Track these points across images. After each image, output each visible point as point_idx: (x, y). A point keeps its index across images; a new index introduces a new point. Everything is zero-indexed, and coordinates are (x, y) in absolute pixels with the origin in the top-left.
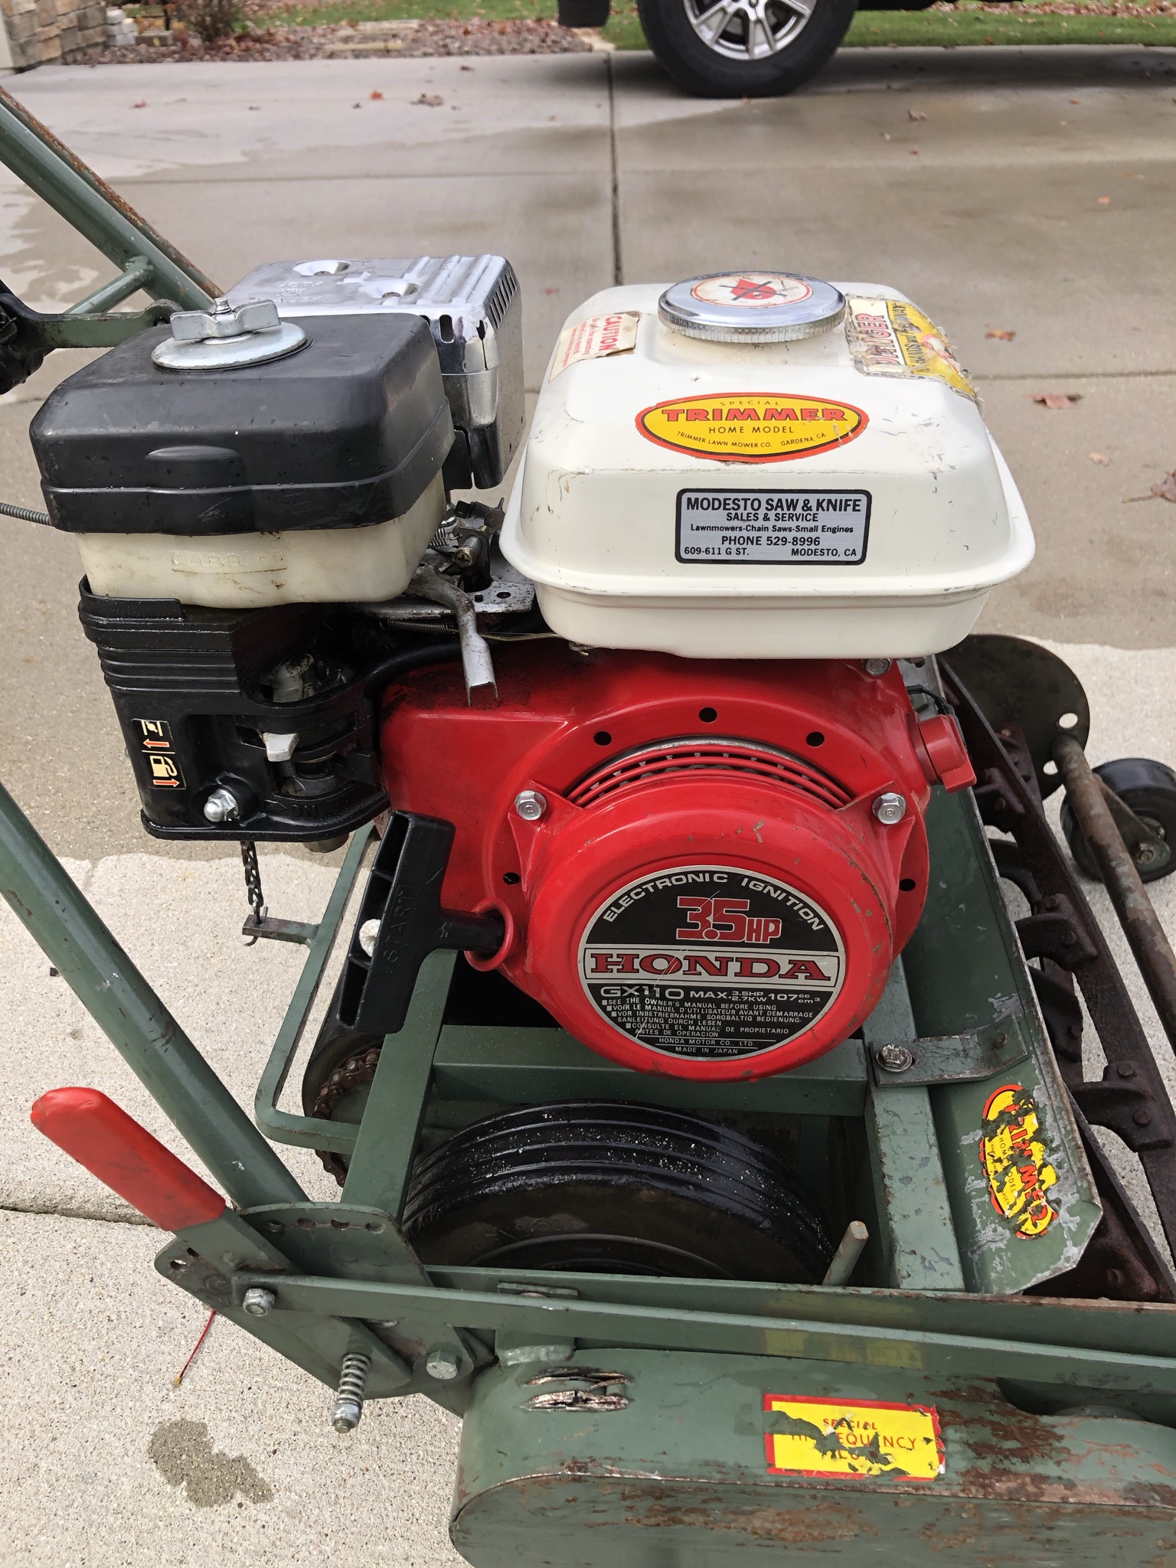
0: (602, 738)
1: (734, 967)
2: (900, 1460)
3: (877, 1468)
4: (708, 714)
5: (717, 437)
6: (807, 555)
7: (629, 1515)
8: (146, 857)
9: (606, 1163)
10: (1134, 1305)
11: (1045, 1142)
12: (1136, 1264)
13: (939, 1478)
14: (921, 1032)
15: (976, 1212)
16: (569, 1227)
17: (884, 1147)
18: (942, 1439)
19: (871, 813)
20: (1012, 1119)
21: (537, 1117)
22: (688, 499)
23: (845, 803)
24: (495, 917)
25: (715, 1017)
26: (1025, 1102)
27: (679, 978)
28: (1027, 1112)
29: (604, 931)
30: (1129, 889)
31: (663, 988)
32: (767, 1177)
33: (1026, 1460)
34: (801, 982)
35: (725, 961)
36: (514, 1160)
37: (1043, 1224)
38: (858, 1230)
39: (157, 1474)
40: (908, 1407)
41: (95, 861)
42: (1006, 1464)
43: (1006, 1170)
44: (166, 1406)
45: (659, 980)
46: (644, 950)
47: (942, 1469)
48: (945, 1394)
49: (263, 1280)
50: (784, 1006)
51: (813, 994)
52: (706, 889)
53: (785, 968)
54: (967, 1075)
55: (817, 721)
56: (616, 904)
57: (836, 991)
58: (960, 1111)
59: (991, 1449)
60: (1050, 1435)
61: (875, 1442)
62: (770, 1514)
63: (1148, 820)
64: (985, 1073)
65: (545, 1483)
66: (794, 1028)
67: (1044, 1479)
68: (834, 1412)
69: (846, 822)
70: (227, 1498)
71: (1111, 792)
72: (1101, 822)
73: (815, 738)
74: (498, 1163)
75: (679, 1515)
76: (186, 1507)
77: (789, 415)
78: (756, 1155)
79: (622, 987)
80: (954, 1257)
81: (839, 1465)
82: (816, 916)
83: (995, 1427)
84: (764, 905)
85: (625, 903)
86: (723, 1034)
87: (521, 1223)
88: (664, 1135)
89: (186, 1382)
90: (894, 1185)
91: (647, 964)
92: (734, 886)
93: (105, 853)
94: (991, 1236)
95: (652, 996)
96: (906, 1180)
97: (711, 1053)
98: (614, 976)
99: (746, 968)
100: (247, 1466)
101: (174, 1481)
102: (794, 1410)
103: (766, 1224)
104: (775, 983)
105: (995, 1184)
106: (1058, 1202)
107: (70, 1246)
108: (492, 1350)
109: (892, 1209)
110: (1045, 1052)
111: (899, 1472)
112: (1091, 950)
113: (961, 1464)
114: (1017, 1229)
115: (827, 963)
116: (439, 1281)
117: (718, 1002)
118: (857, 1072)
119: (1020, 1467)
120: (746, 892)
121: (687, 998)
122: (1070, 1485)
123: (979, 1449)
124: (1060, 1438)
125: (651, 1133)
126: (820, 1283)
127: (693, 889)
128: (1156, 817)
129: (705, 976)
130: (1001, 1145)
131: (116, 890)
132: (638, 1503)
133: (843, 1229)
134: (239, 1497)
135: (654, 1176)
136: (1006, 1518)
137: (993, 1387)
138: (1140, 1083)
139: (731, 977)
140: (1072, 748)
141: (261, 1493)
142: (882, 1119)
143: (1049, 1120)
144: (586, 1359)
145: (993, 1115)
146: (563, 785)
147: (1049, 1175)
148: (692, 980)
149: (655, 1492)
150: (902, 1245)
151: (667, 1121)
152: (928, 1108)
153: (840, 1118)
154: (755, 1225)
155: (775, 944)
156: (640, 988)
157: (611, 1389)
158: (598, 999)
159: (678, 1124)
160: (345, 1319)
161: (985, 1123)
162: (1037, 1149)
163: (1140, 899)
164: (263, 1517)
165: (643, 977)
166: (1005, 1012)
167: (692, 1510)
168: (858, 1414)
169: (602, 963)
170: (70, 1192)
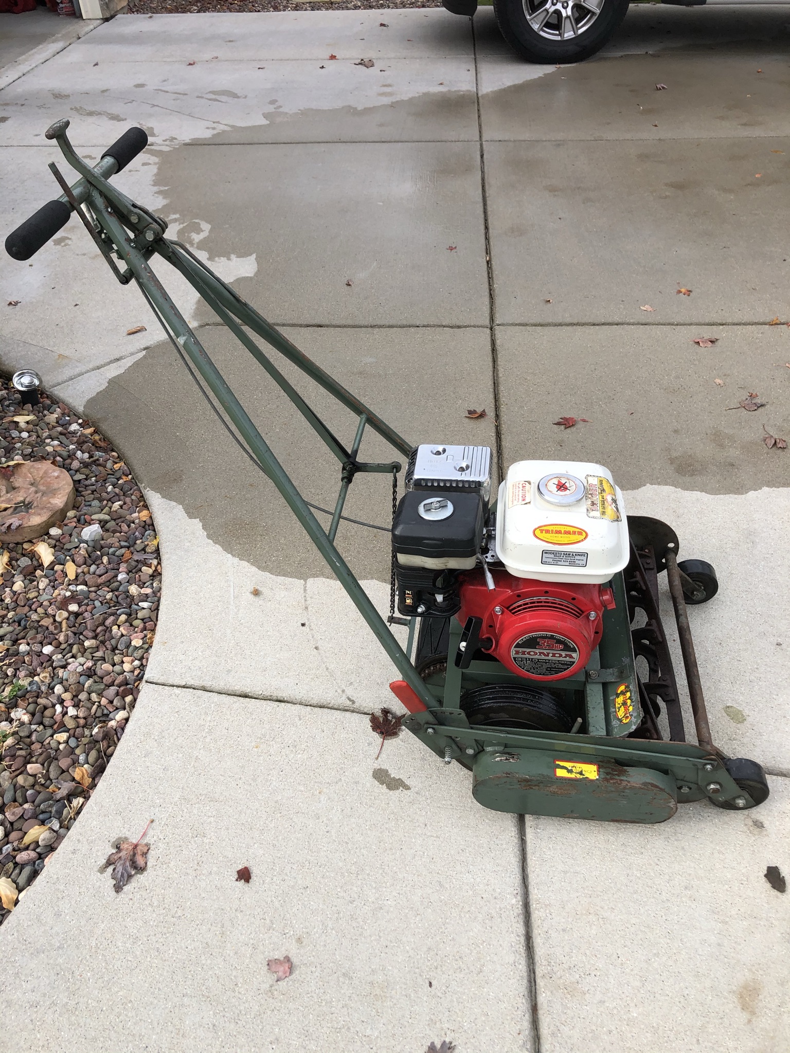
0: (519, 596)
1: (551, 655)
2: (587, 775)
3: (581, 777)
4: (546, 592)
5: (552, 538)
6: (572, 564)
7: (519, 786)
8: (324, 579)
9: (514, 701)
10: (648, 740)
11: (631, 700)
12: (653, 731)
13: (597, 779)
14: (602, 668)
15: (612, 717)
16: (504, 716)
17: (589, 699)
18: (598, 771)
19: (588, 617)
20: (623, 693)
21: (495, 688)
22: (545, 552)
23: (581, 615)
24: (489, 639)
25: (545, 666)
26: (628, 689)
27: (537, 657)
28: (628, 691)
29: (518, 646)
30: (681, 615)
31: (532, 659)
32: (556, 706)
33: (619, 776)
34: (568, 659)
35: (548, 654)
36: (489, 699)
37: (628, 720)
38: (580, 720)
39: (377, 782)
40: (591, 764)
41: (305, 580)
42: (614, 777)
43: (621, 707)
44: (375, 764)
45: (531, 657)
46: (528, 650)
47: (598, 777)
48: (600, 761)
49: (432, 726)
50: (562, 664)
51: (571, 662)
52: (546, 637)
53: (564, 655)
54: (613, 680)
55: (574, 595)
56: (522, 640)
57: (576, 661)
58: (610, 689)
59: (610, 773)
60: (625, 771)
61: (582, 771)
62: (555, 787)
63: (698, 583)
64: (619, 680)
65: (499, 778)
66: (565, 669)
67: (622, 780)
68: (572, 764)
69: (580, 621)
70: (398, 789)
71: (683, 574)
72: (676, 588)
73: (574, 599)
74: (483, 700)
75: (531, 787)
76: (387, 791)
77: (569, 533)
78: (554, 700)
79: (522, 658)
80: (605, 728)
81: (573, 776)
82: (572, 644)
83: (612, 769)
84: (559, 642)
85: (524, 640)
86: (547, 670)
87: (491, 715)
88: (529, 694)
89: (379, 758)
90: (590, 709)
91: (529, 653)
92: (552, 637)
93: (308, 577)
94: (615, 723)
95: (529, 660)
96: (594, 708)
97: (544, 674)
98: (520, 655)
99: (554, 655)
100: (402, 781)
101: (382, 783)
102: (562, 764)
103: (556, 718)
104: (561, 659)
105: (617, 710)
106: (632, 715)
107: (334, 718)
108: (483, 748)
109: (589, 715)
110: (634, 676)
111: (587, 778)
112: (661, 640)
113: (603, 777)
114: (621, 721)
115: (574, 655)
116: (472, 728)
117: (546, 663)
118: (583, 679)
119: (617, 777)
120: (555, 639)
121: (538, 661)
122: (629, 782)
123: (607, 774)
124: (628, 772)
125: (525, 693)
126: (570, 733)
127: (542, 637)
128: (701, 582)
129: (543, 656)
130: (620, 700)
131: (317, 592)
132: (522, 783)
133: (576, 720)
134: (401, 788)
135: (527, 704)
136: (613, 789)
137: (613, 760)
138: (668, 683)
139: (550, 657)
140: (671, 556)
141: (407, 788)
142: (588, 692)
143: (633, 694)
144: (507, 750)
145: (619, 692)
146: (507, 606)
147: (631, 709)
148: (539, 657)
149: (527, 781)
150: (591, 724)
151: (530, 690)
152: (602, 689)
153: (579, 690)
154: (553, 718)
155: (561, 650)
156: (526, 659)
157: (515, 757)
158: (515, 661)
159: (533, 691)
160: (446, 736)
161: (617, 694)
162: (629, 701)
163: (684, 619)
164: (409, 794)
165: (527, 656)
166: (626, 663)
167: (535, 786)
168: (578, 765)
169: (517, 653)
170: (329, 702)
